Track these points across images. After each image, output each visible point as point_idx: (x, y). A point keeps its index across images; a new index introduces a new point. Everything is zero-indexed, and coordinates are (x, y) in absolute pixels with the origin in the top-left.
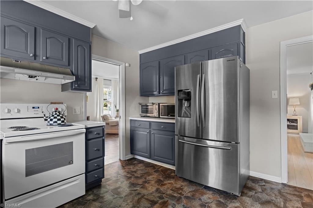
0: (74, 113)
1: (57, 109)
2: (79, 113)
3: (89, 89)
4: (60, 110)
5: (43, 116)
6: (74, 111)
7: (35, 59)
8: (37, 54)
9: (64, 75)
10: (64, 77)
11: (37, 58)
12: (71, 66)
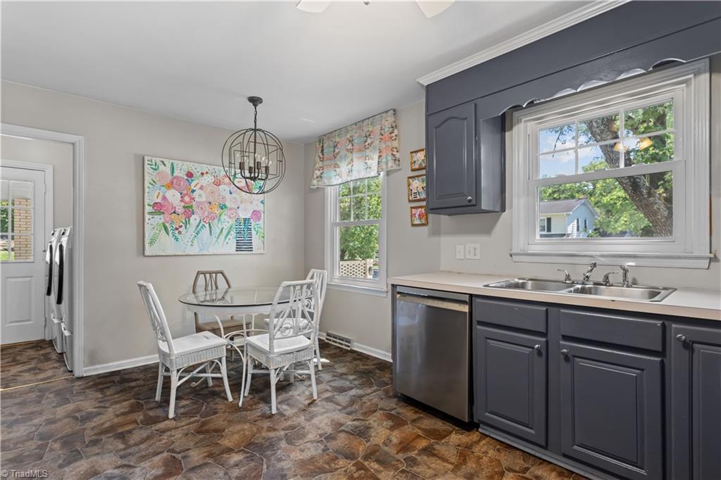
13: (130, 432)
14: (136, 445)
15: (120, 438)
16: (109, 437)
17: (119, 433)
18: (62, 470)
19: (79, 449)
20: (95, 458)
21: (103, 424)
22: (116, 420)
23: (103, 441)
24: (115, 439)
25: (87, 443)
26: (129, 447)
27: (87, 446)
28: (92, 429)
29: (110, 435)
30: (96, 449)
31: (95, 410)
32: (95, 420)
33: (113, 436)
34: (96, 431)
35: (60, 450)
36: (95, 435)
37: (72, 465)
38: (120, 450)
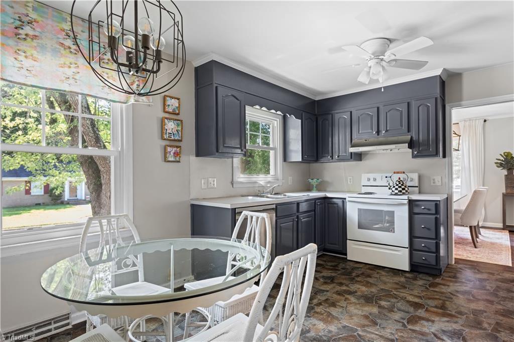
0: (432, 184)
1: (399, 178)
2: (440, 184)
3: (435, 154)
4: (402, 179)
5: (388, 185)
6: (432, 181)
7: (378, 135)
8: (380, 129)
9: (397, 145)
10: (396, 147)
11: (380, 133)
12: (411, 132)
13: (436, 307)
14: (440, 299)
15: (445, 307)
16: (450, 311)
17: (443, 309)
18: (485, 310)
19: (472, 315)
20: (465, 305)
21: (448, 321)
22: (437, 319)
23: (455, 311)
24: (447, 308)
25: (465, 316)
26: (444, 301)
27: (466, 314)
28: (456, 322)
29: (448, 312)
30: (463, 309)
31: (445, 338)
32: (450, 329)
33: (448, 310)
34: (456, 319)
35: (484, 321)
36: (458, 317)
37: (479, 309)
38: (450, 301)
